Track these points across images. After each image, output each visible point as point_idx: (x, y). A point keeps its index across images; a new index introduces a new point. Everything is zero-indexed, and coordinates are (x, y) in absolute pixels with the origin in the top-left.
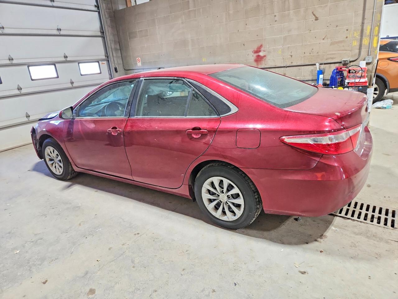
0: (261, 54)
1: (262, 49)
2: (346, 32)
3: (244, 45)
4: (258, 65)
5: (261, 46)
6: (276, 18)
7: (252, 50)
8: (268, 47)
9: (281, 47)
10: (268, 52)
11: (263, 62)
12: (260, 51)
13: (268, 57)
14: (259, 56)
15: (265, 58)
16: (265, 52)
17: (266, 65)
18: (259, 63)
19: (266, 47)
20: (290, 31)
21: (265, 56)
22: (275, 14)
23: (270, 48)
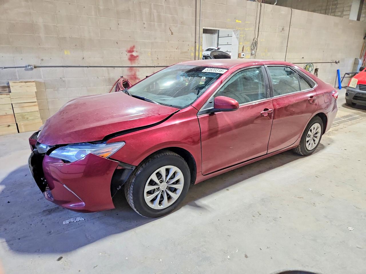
0: (134, 54)
1: (135, 50)
2: (188, 46)
3: (117, 43)
4: (132, 63)
5: (134, 47)
6: (145, 26)
7: (126, 49)
8: (139, 48)
9: (150, 50)
10: (140, 53)
11: (136, 61)
12: (133, 51)
13: (140, 58)
14: (132, 56)
15: (137, 57)
16: (137, 53)
17: (139, 64)
18: (133, 62)
19: (138, 48)
20: (155, 38)
21: (137, 56)
22: (144, 22)
23: (141, 50)
